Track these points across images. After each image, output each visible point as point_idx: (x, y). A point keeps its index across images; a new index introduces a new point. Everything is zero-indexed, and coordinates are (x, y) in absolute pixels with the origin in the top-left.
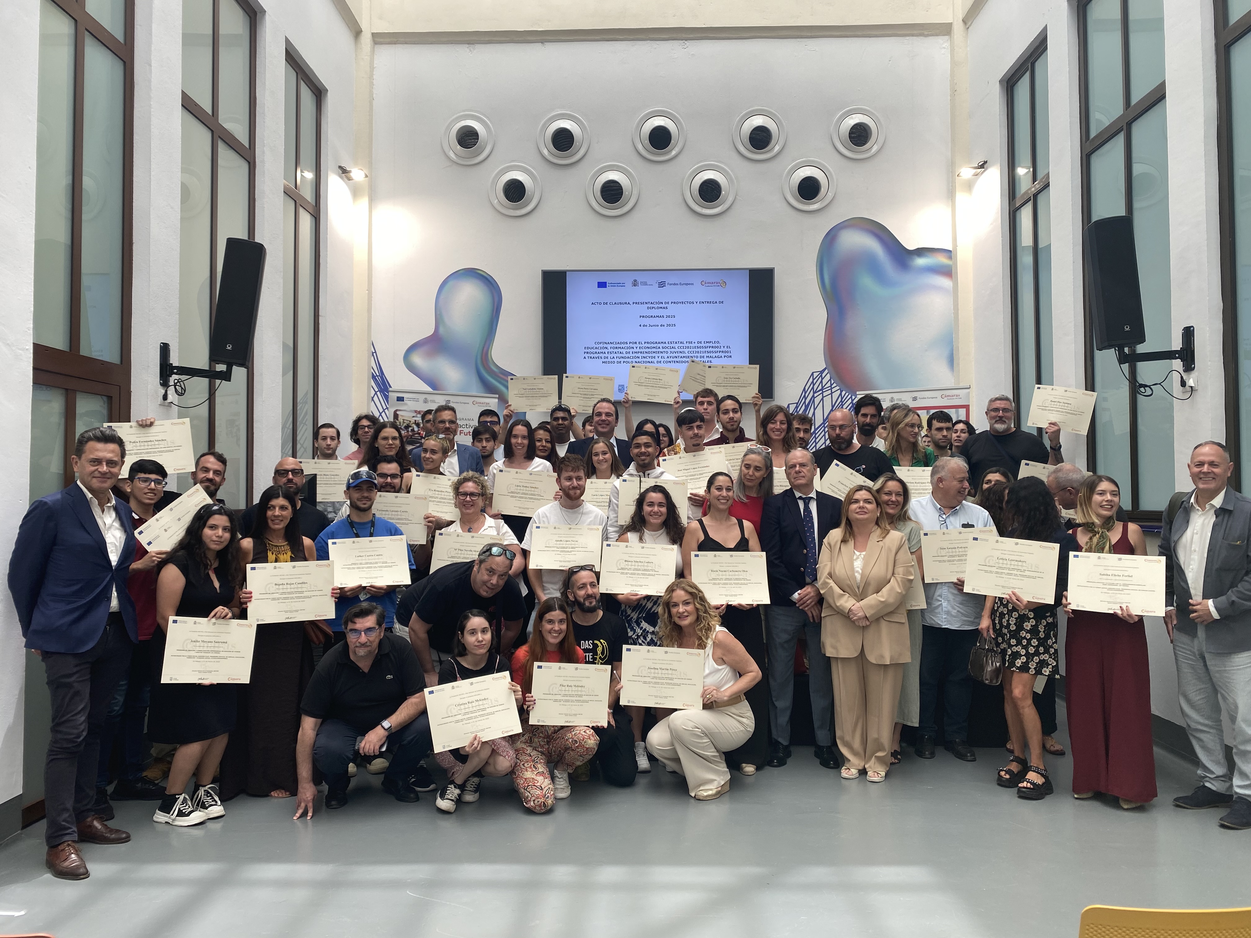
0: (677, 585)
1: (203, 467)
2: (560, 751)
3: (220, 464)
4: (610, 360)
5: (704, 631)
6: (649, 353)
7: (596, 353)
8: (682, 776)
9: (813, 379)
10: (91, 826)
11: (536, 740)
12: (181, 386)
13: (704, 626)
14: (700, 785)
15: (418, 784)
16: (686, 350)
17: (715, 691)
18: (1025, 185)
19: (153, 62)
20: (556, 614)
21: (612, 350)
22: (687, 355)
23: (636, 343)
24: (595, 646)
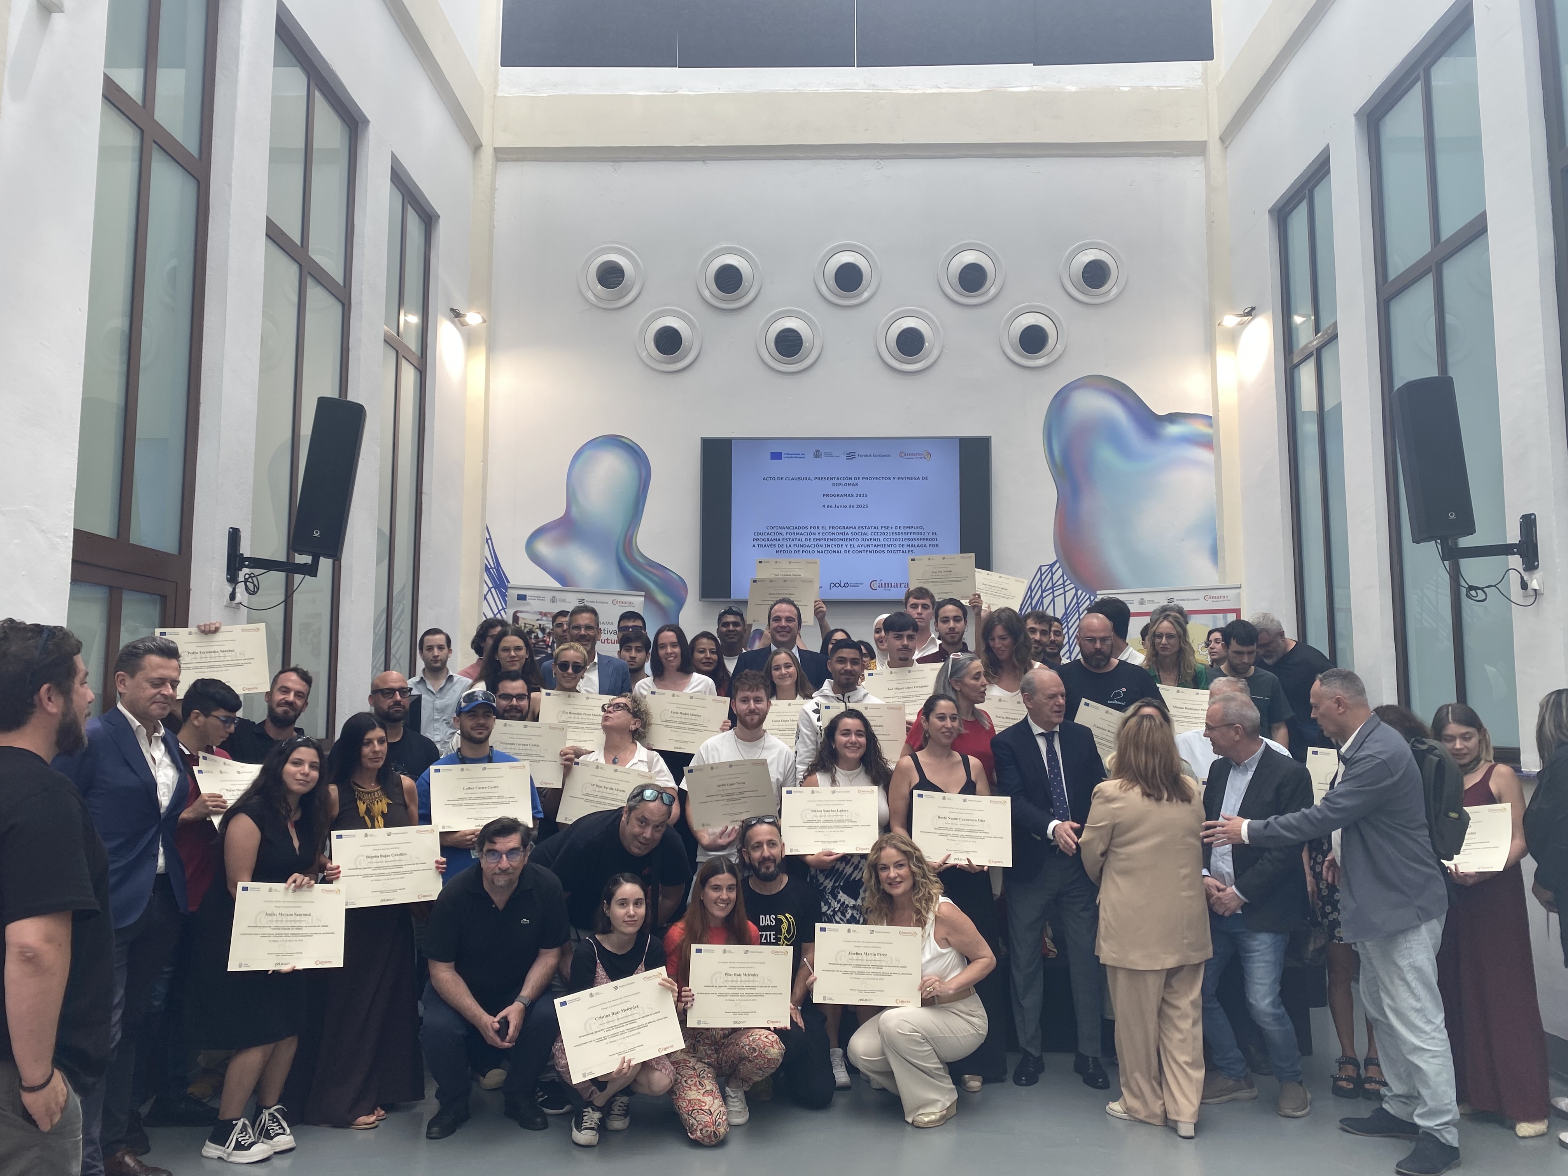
0: (887, 841)
1: (282, 687)
2: (733, 1061)
3: (304, 683)
4: (786, 549)
5: (924, 902)
6: (834, 540)
7: (768, 540)
8: (893, 1094)
9: (1042, 575)
10: (122, 1163)
11: (701, 1048)
12: (253, 583)
13: (924, 895)
14: (919, 1108)
15: (547, 1104)
16: (882, 538)
17: (937, 983)
18: (1305, 337)
19: (233, 182)
20: (724, 879)
21: (788, 536)
22: (883, 543)
23: (818, 528)
24: (779, 922)
